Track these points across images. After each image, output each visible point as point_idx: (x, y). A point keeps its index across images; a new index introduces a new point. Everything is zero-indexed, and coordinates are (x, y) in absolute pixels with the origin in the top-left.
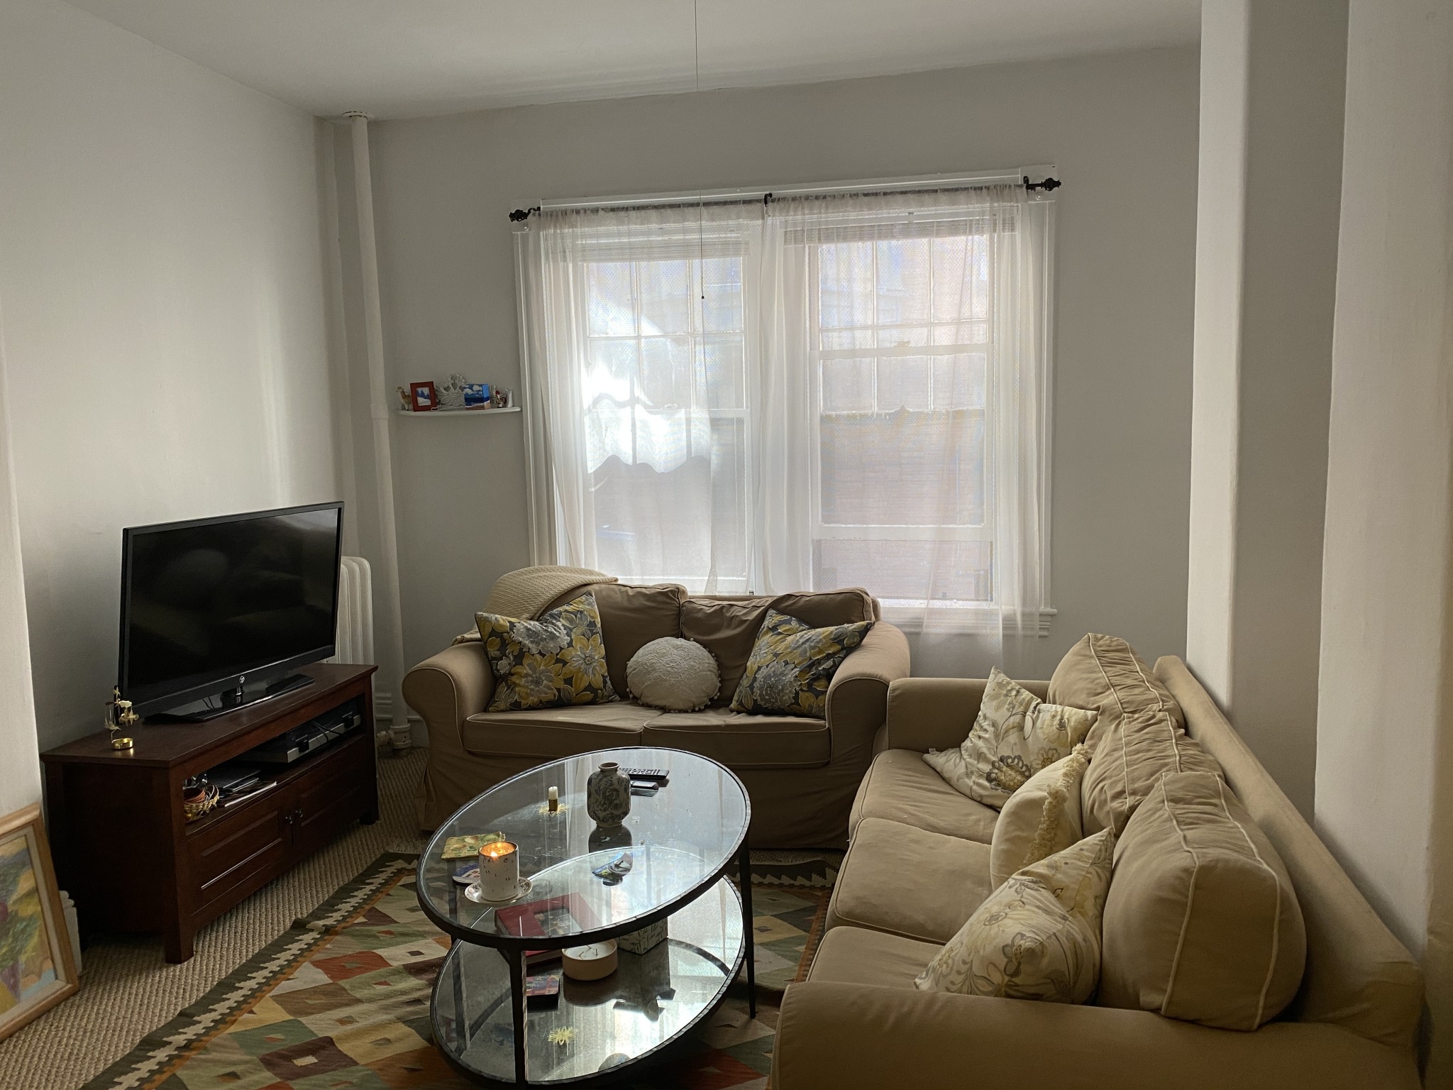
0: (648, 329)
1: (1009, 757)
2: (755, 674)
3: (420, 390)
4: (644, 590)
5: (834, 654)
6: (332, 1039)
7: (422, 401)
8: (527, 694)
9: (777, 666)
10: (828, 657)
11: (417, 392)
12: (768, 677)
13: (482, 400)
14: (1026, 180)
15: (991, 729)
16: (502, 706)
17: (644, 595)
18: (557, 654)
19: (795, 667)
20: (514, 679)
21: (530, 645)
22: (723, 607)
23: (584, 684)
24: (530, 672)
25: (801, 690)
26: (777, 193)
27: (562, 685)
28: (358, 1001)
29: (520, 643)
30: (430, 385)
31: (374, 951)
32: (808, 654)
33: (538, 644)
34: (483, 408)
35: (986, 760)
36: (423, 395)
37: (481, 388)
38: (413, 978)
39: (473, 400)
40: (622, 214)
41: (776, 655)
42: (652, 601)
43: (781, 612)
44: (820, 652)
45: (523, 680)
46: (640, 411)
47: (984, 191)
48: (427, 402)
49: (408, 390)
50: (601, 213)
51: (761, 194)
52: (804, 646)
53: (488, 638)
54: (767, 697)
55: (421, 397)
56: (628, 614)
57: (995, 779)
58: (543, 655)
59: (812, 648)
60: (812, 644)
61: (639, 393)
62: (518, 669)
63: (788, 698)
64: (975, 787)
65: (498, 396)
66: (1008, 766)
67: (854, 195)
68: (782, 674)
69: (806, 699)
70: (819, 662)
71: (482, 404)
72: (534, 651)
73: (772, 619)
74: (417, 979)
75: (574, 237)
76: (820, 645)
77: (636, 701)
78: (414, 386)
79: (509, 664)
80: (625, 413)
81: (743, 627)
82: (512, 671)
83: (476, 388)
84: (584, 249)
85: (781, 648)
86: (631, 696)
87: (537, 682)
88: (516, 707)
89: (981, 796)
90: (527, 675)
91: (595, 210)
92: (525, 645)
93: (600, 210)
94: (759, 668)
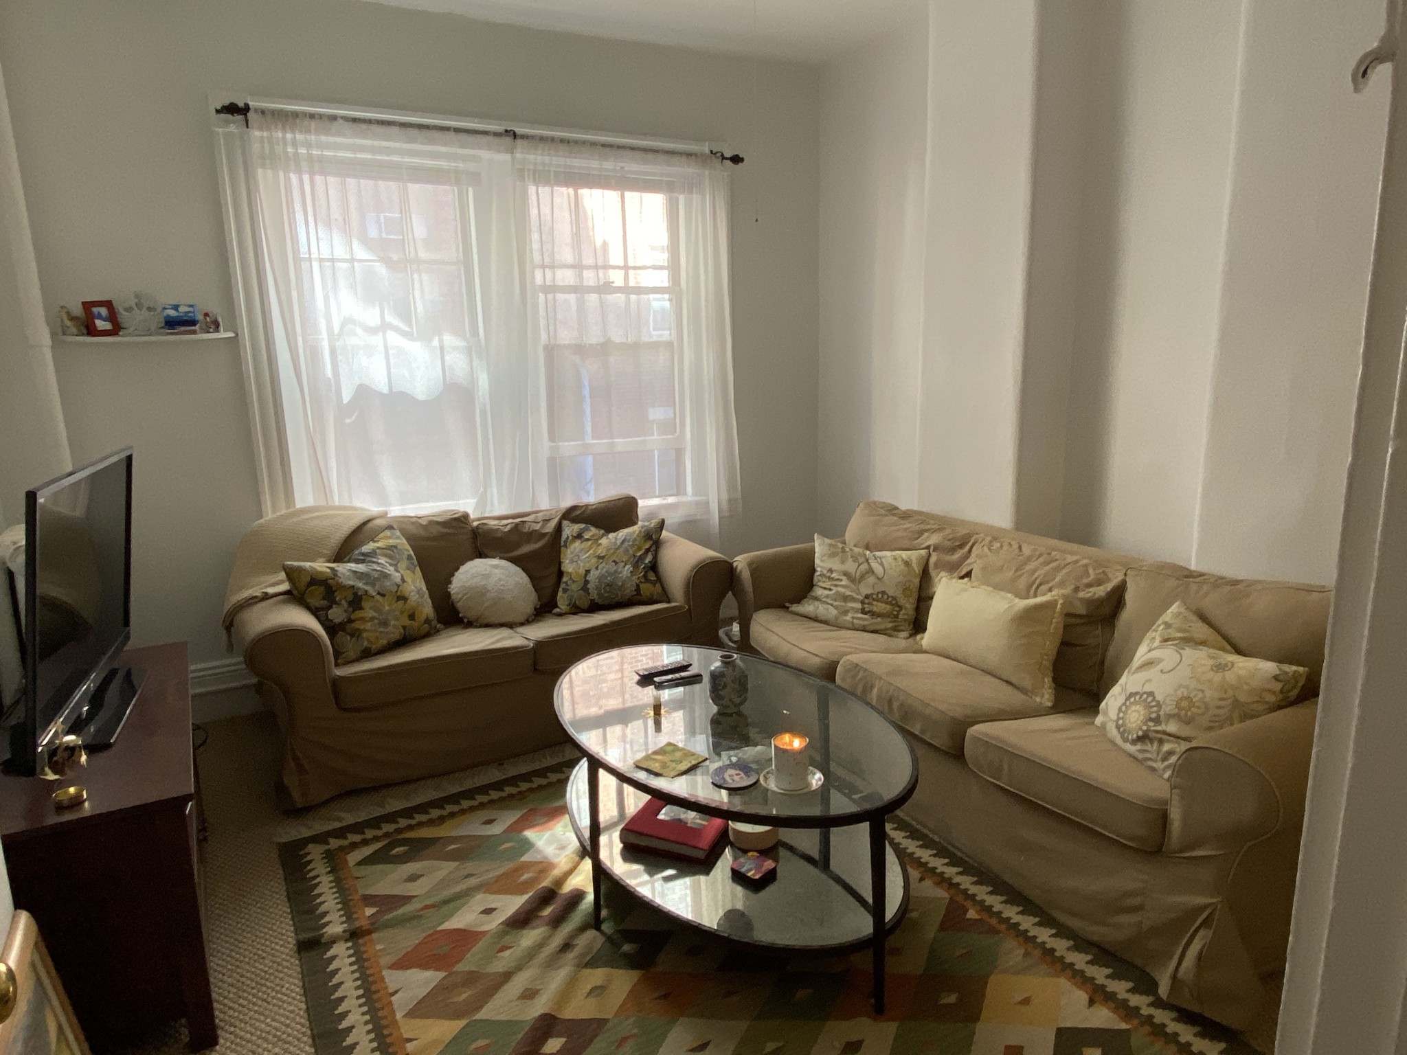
0: (361, 253)
1: (872, 594)
2: (585, 577)
3: (95, 310)
4: (435, 519)
5: (650, 547)
6: (549, 1014)
7: (101, 324)
8: (377, 638)
9: (605, 567)
10: (648, 551)
11: (92, 313)
12: (600, 578)
13: (193, 323)
14: (711, 152)
15: (844, 578)
16: (352, 655)
17: (438, 523)
18: (397, 592)
19: (626, 564)
20: (357, 625)
21: (366, 588)
22: (517, 525)
23: (423, 618)
24: (375, 615)
25: (641, 582)
26: (519, 130)
27: (407, 622)
28: (507, 976)
29: (353, 587)
30: (108, 304)
31: (440, 928)
32: (631, 552)
33: (373, 584)
34: (194, 332)
35: (853, 599)
36: (100, 317)
37: (191, 309)
38: (525, 932)
39: (178, 323)
40: (364, 126)
41: (599, 557)
42: (449, 528)
43: (575, 521)
44: (639, 549)
45: (369, 624)
46: (394, 339)
47: (693, 157)
48: (107, 326)
49: (78, 311)
50: (341, 121)
51: (500, 128)
52: (624, 546)
53: (307, 589)
54: (607, 595)
55: (98, 319)
56: (429, 543)
57: (869, 612)
58: (383, 595)
59: (632, 546)
60: (631, 543)
61: (390, 318)
62: (359, 614)
63: (629, 590)
64: (855, 621)
65: (208, 319)
66: (874, 600)
67: (594, 144)
68: (616, 572)
69: (646, 589)
70: (641, 558)
71: (193, 328)
72: (372, 592)
73: (569, 529)
74: (534, 928)
75: (295, 144)
76: (637, 543)
77: (469, 624)
78: (88, 306)
79: (346, 611)
80: (377, 340)
81: (546, 538)
82: (353, 617)
83: (182, 309)
84: (321, 159)
85: (601, 551)
86: (466, 620)
87: (385, 623)
88: (367, 654)
89: (864, 626)
90: (372, 619)
91: (334, 118)
92: (359, 589)
93: (339, 119)
94: (588, 572)
